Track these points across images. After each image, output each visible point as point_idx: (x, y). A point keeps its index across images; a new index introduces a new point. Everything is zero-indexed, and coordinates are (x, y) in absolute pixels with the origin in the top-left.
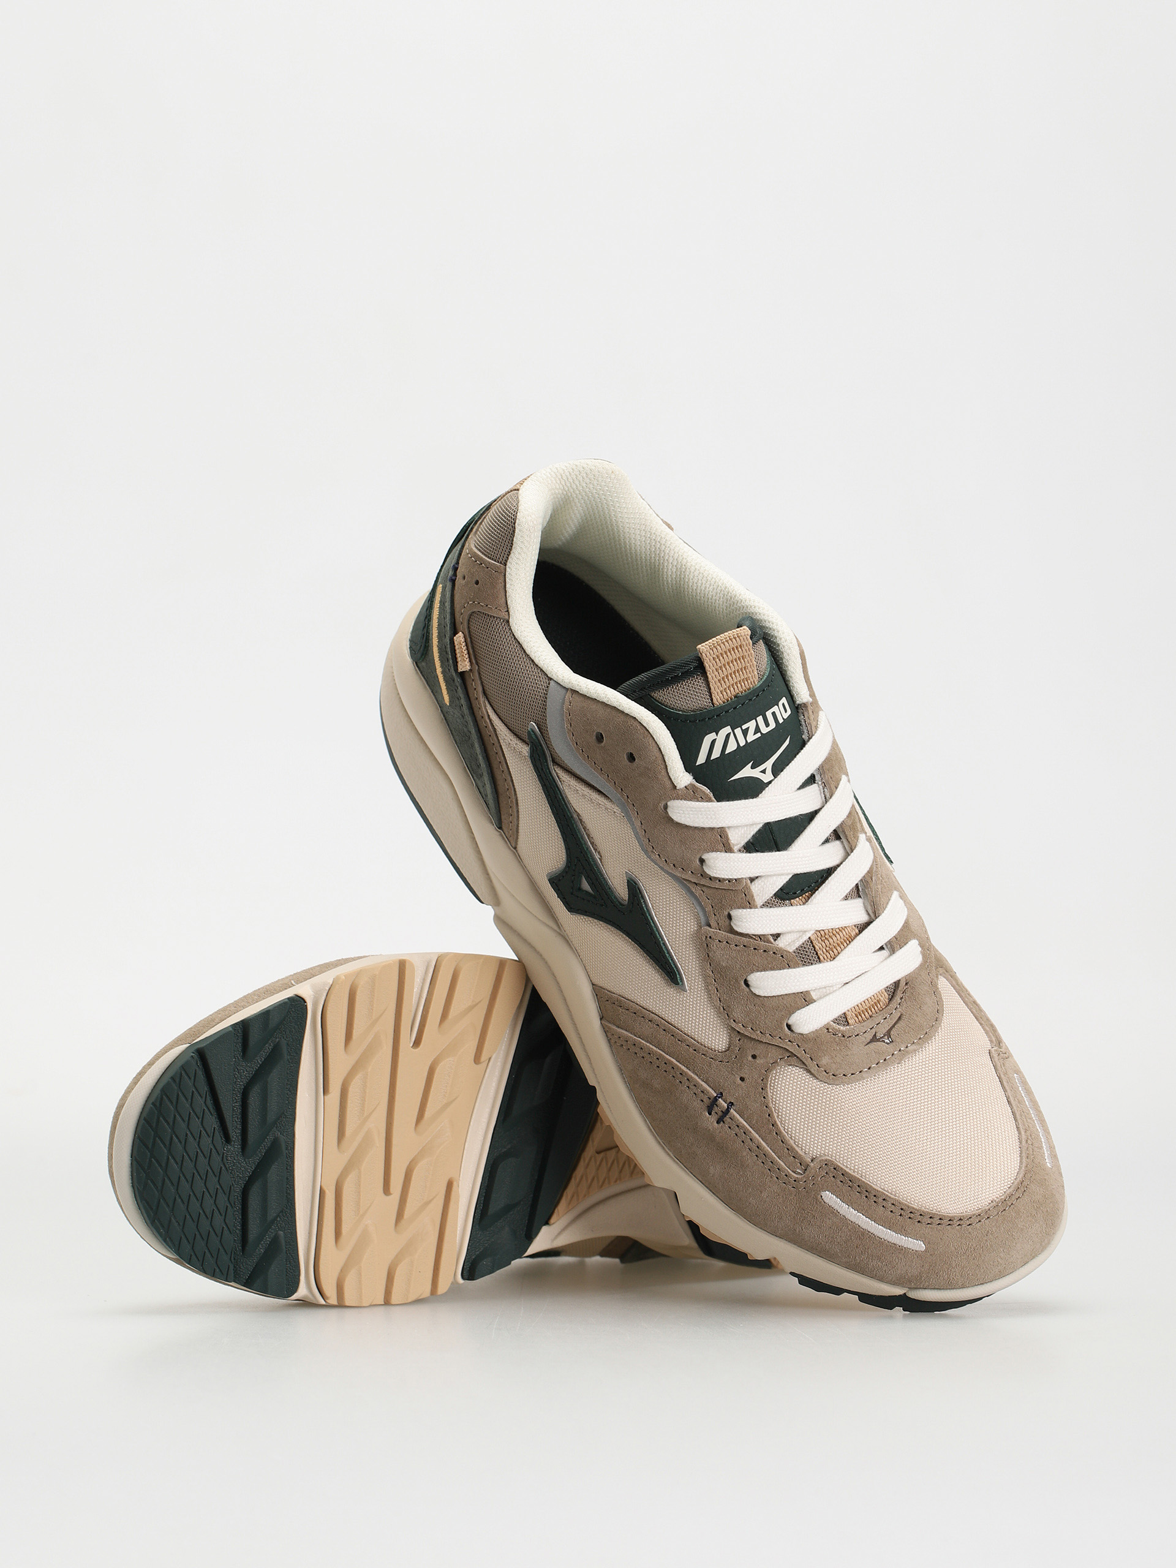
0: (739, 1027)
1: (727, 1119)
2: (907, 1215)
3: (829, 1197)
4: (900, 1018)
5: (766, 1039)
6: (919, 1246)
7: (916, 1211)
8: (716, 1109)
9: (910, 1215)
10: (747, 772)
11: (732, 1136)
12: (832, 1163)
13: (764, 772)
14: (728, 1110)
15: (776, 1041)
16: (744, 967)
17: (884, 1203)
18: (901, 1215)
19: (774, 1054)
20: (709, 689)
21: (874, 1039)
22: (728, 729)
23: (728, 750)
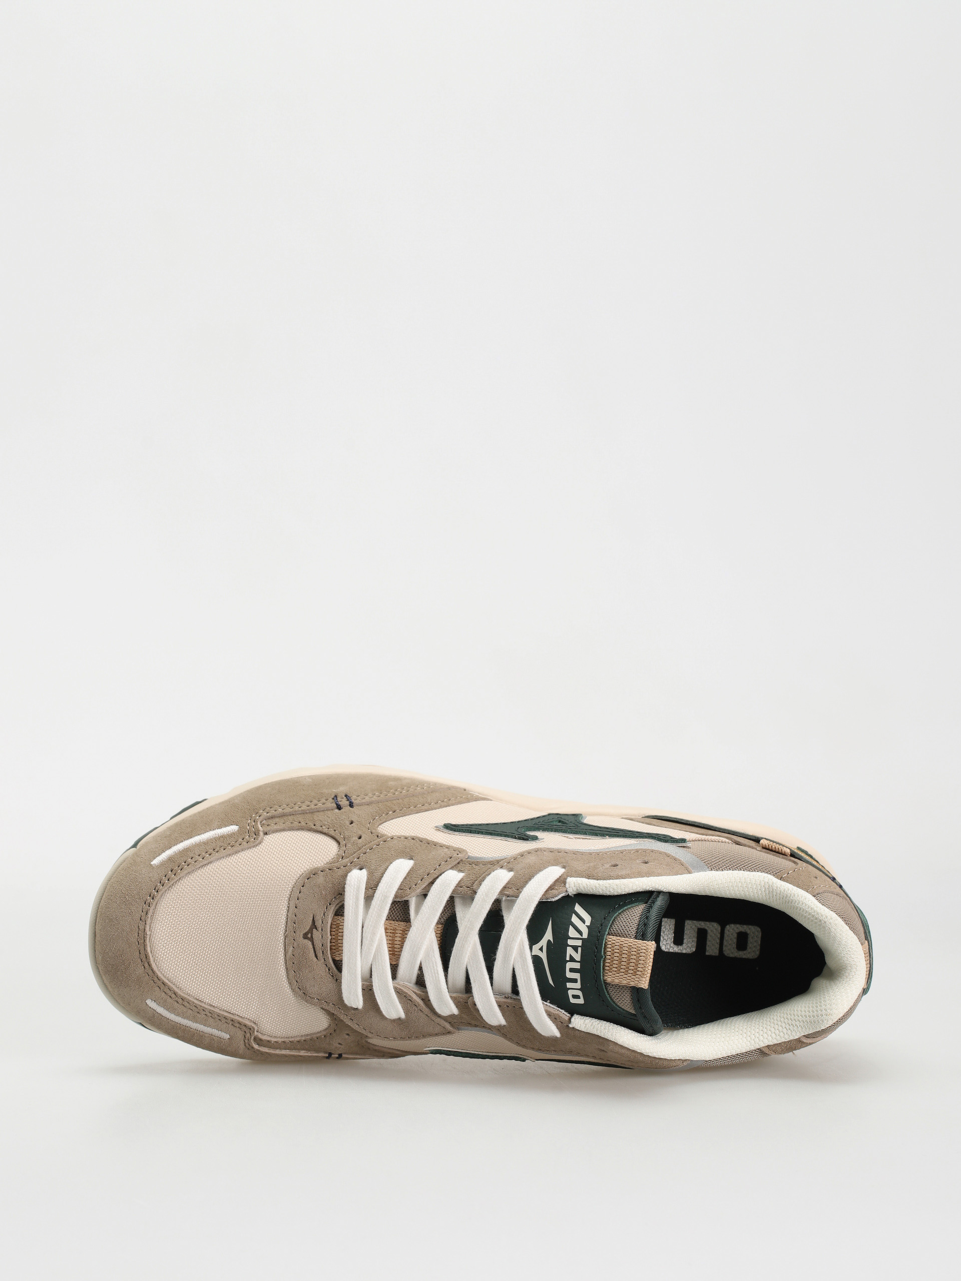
23: (571, 928)
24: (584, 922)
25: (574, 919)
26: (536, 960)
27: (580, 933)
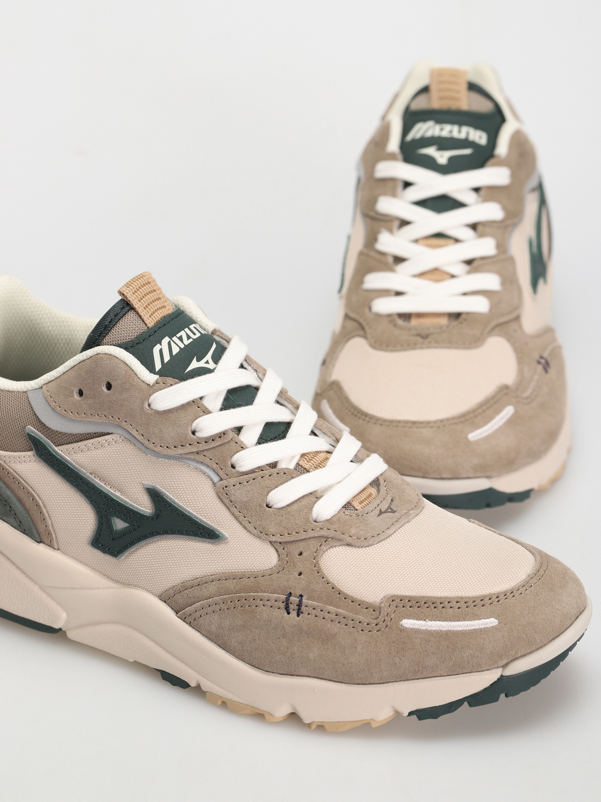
0: (278, 538)
1: (303, 608)
2: (470, 604)
3: (408, 623)
4: (392, 500)
5: (303, 536)
6: (492, 622)
7: (477, 599)
8: (291, 606)
9: (474, 604)
10: (194, 364)
11: (313, 619)
12: (397, 596)
13: (207, 362)
14: (301, 601)
15: (311, 534)
16: (261, 493)
17: (450, 604)
18: (467, 607)
19: (314, 544)
20: (140, 316)
21: (381, 513)
22: (166, 340)
23: (174, 353)
24: (161, 351)
25: (167, 358)
26: (217, 358)
27: (169, 344)
